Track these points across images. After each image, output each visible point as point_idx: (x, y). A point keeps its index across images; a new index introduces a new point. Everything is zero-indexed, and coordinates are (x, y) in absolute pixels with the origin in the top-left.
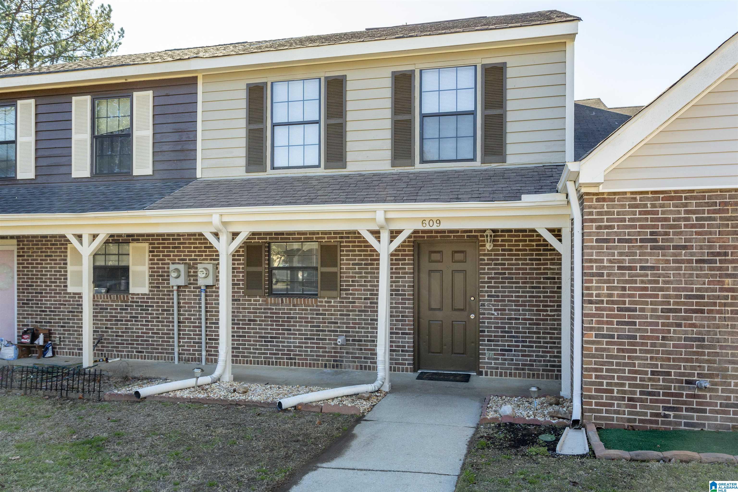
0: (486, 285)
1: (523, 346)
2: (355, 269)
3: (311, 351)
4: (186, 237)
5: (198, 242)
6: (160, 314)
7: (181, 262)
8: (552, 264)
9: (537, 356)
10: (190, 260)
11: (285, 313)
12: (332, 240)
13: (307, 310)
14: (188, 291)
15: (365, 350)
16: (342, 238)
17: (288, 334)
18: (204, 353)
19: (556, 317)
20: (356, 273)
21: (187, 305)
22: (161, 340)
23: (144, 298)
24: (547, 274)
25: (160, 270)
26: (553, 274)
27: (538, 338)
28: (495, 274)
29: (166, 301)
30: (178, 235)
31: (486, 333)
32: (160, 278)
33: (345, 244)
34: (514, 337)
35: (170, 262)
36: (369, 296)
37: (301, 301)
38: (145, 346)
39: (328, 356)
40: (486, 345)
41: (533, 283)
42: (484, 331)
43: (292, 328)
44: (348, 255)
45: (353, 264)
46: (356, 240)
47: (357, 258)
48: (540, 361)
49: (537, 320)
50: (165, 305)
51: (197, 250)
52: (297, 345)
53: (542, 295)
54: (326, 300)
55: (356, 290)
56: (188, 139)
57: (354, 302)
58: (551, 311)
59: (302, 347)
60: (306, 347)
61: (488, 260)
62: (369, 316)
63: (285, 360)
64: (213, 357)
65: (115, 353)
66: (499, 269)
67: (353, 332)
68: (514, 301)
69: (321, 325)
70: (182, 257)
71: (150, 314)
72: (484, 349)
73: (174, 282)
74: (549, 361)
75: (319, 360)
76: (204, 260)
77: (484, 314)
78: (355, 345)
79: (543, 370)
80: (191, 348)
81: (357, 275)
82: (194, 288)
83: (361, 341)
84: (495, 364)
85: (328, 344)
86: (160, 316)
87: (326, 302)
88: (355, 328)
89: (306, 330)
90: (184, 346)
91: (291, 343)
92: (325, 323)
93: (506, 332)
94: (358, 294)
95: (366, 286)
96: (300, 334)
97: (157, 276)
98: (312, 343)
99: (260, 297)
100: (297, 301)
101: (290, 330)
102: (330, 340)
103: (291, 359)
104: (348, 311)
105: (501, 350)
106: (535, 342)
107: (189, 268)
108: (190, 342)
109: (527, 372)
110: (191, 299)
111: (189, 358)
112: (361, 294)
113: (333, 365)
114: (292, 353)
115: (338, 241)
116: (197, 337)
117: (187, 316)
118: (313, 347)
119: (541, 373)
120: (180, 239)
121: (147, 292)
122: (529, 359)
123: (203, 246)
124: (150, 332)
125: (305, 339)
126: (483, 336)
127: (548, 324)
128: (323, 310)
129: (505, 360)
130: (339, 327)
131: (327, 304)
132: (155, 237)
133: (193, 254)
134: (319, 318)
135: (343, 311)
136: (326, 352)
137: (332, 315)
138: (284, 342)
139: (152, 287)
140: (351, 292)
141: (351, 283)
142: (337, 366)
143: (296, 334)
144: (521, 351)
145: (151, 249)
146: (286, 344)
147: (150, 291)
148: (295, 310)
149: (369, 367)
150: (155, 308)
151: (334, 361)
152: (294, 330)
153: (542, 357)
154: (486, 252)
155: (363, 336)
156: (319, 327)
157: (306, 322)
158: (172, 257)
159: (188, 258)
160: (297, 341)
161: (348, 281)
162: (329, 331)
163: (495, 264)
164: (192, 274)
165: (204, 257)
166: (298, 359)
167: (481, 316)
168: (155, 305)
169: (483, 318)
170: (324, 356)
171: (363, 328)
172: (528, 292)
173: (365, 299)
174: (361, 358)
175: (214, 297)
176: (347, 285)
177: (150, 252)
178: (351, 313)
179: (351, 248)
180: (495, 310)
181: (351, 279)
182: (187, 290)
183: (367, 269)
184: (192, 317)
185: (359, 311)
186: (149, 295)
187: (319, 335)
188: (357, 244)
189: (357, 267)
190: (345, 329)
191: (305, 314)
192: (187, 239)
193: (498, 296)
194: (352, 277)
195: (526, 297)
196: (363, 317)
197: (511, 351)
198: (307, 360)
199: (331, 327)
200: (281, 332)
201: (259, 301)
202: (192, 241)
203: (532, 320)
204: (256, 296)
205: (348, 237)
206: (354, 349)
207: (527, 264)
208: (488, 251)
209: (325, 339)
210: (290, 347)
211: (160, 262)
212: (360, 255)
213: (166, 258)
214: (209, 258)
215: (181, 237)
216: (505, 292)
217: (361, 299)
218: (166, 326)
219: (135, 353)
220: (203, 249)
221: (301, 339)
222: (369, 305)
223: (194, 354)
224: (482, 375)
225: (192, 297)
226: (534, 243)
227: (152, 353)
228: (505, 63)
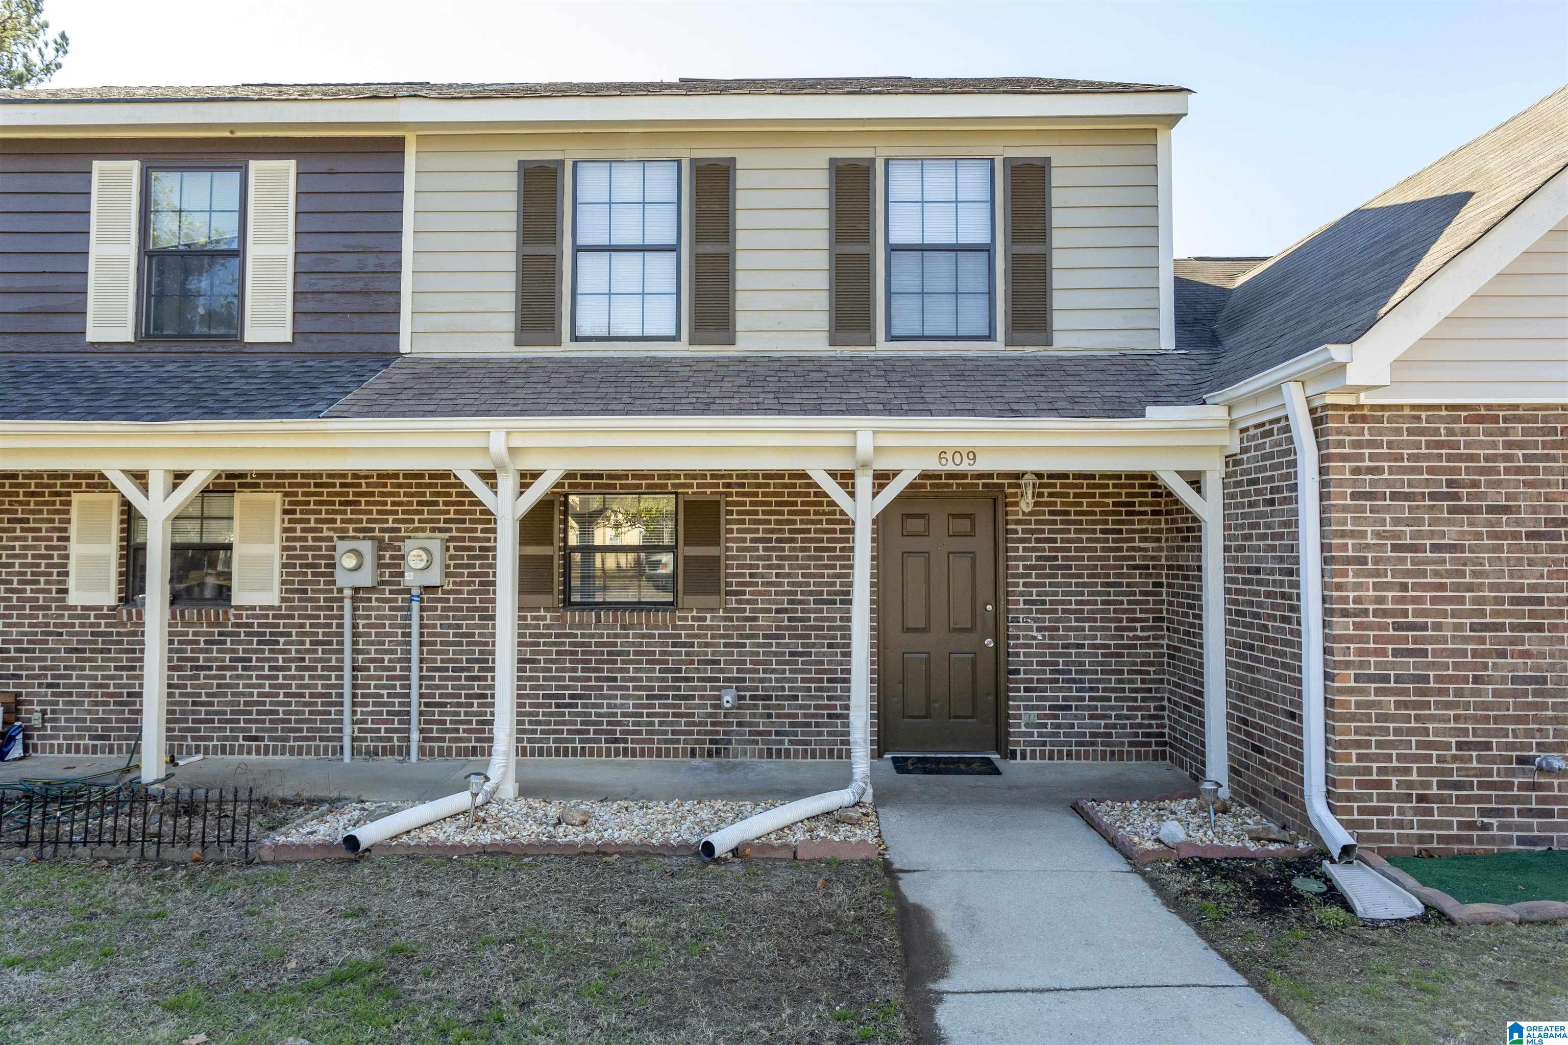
0: (1021, 581)
1: (1092, 699)
2: (757, 549)
3: (661, 724)
4: (375, 480)
5: (402, 491)
6: (307, 651)
7: (361, 535)
8: (1143, 540)
9: (1118, 717)
10: (382, 530)
11: (604, 644)
12: (709, 491)
13: (652, 636)
14: (377, 600)
15: (778, 716)
16: (729, 485)
17: (610, 688)
18: (415, 736)
19: (1151, 641)
20: (759, 558)
21: (373, 631)
22: (307, 709)
23: (267, 617)
24: (1133, 558)
25: (310, 553)
26: (1144, 558)
27: (1119, 681)
28: (1038, 558)
29: (322, 621)
30: (356, 476)
31: (1022, 676)
32: (309, 571)
33: (735, 499)
34: (1074, 681)
35: (335, 535)
36: (786, 606)
37: (639, 618)
38: (267, 725)
39: (699, 733)
40: (1021, 699)
41: (1107, 576)
42: (1017, 672)
43: (619, 675)
44: (742, 522)
45: (753, 540)
46: (760, 490)
47: (761, 527)
48: (1124, 727)
49: (1117, 646)
50: (320, 631)
51: (400, 508)
52: (631, 710)
53: (1125, 599)
54: (694, 614)
55: (760, 593)
56: (378, 269)
57: (755, 619)
58: (1143, 629)
59: (640, 715)
60: (649, 715)
61: (1024, 531)
62: (787, 645)
63: (603, 745)
64: (436, 744)
65: (190, 742)
66: (1044, 550)
67: (752, 680)
68: (1074, 612)
69: (684, 667)
70: (364, 525)
71: (282, 651)
72: (1018, 708)
73: (343, 580)
74: (1140, 726)
75: (678, 741)
76: (416, 530)
77: (1017, 637)
78: (756, 707)
79: (1131, 744)
80: (383, 727)
81: (761, 563)
82: (391, 592)
83: (769, 698)
84: (1040, 735)
85: (699, 706)
86: (307, 657)
87: (694, 619)
88: (757, 671)
89: (649, 679)
90: (364, 722)
91: (615, 706)
92: (692, 662)
93: (1059, 672)
94: (763, 602)
95: (780, 584)
96: (635, 688)
97: (301, 566)
98: (662, 706)
99: (547, 609)
100: (631, 617)
101: (615, 679)
102: (702, 697)
103: (616, 741)
104: (741, 636)
105: (1052, 708)
106: (1114, 690)
107: (380, 548)
108: (381, 713)
109: (1100, 748)
110: (384, 617)
111: (376, 747)
112: (769, 602)
113: (710, 750)
114: (619, 728)
115: (721, 493)
116: (396, 700)
117: (373, 655)
118: (666, 715)
119: (1126, 748)
120: (359, 485)
121: (276, 603)
122: (1103, 722)
123: (415, 500)
124: (282, 691)
125: (649, 697)
126: (1016, 681)
127: (1137, 655)
128: (687, 636)
129: (1059, 726)
130: (722, 671)
131: (696, 624)
132: (299, 480)
133: (391, 518)
134: (680, 654)
135: (731, 637)
136: (694, 724)
137: (707, 645)
138: (601, 706)
139: (287, 591)
140: (747, 597)
141: (748, 579)
142: (718, 752)
143: (627, 688)
144: (1089, 708)
145: (286, 507)
146: (605, 710)
147: (283, 600)
148: (627, 636)
149: (787, 751)
150: (294, 638)
151: (712, 742)
152: (623, 679)
153: (1128, 717)
154: (1020, 517)
155: (774, 689)
156: (679, 671)
157: (649, 662)
158: (338, 525)
159: (377, 526)
160: (631, 702)
161: (743, 575)
162: (701, 679)
163: (1038, 540)
164: (387, 561)
165: (417, 525)
166: (633, 741)
167: (1012, 642)
168: (294, 631)
169: (1016, 646)
170: (691, 733)
171: (774, 671)
172: (1099, 594)
173: (778, 611)
174: (769, 733)
175: (439, 612)
176: (739, 584)
177: (285, 512)
178: (748, 641)
179: (748, 508)
180: (1039, 629)
181: (748, 571)
182: (374, 596)
183: (783, 549)
184: (386, 657)
185: (766, 636)
186: (280, 608)
187: (679, 688)
188: (760, 499)
189: (761, 546)
190: (735, 675)
191: (648, 645)
192: (377, 485)
193: (1043, 603)
194: (751, 566)
195: (1095, 603)
196: (774, 649)
197: (1069, 708)
198: (651, 741)
199: (705, 671)
200: (593, 683)
201: (544, 618)
202: (389, 489)
203: (1108, 646)
204: (538, 609)
205: (742, 485)
206: (753, 716)
207: (1097, 540)
208: (1024, 513)
209: (693, 697)
210: (615, 715)
211: (310, 535)
212: (768, 522)
213: (325, 526)
214: (428, 526)
215: (363, 481)
216: (1056, 594)
217: (769, 611)
218: (321, 677)
219: (241, 742)
220: (415, 507)
221: (640, 697)
222: (786, 623)
223: (390, 739)
224: (1015, 758)
225: (387, 612)
226: (1110, 501)
227: (287, 739)
228: (1048, 159)
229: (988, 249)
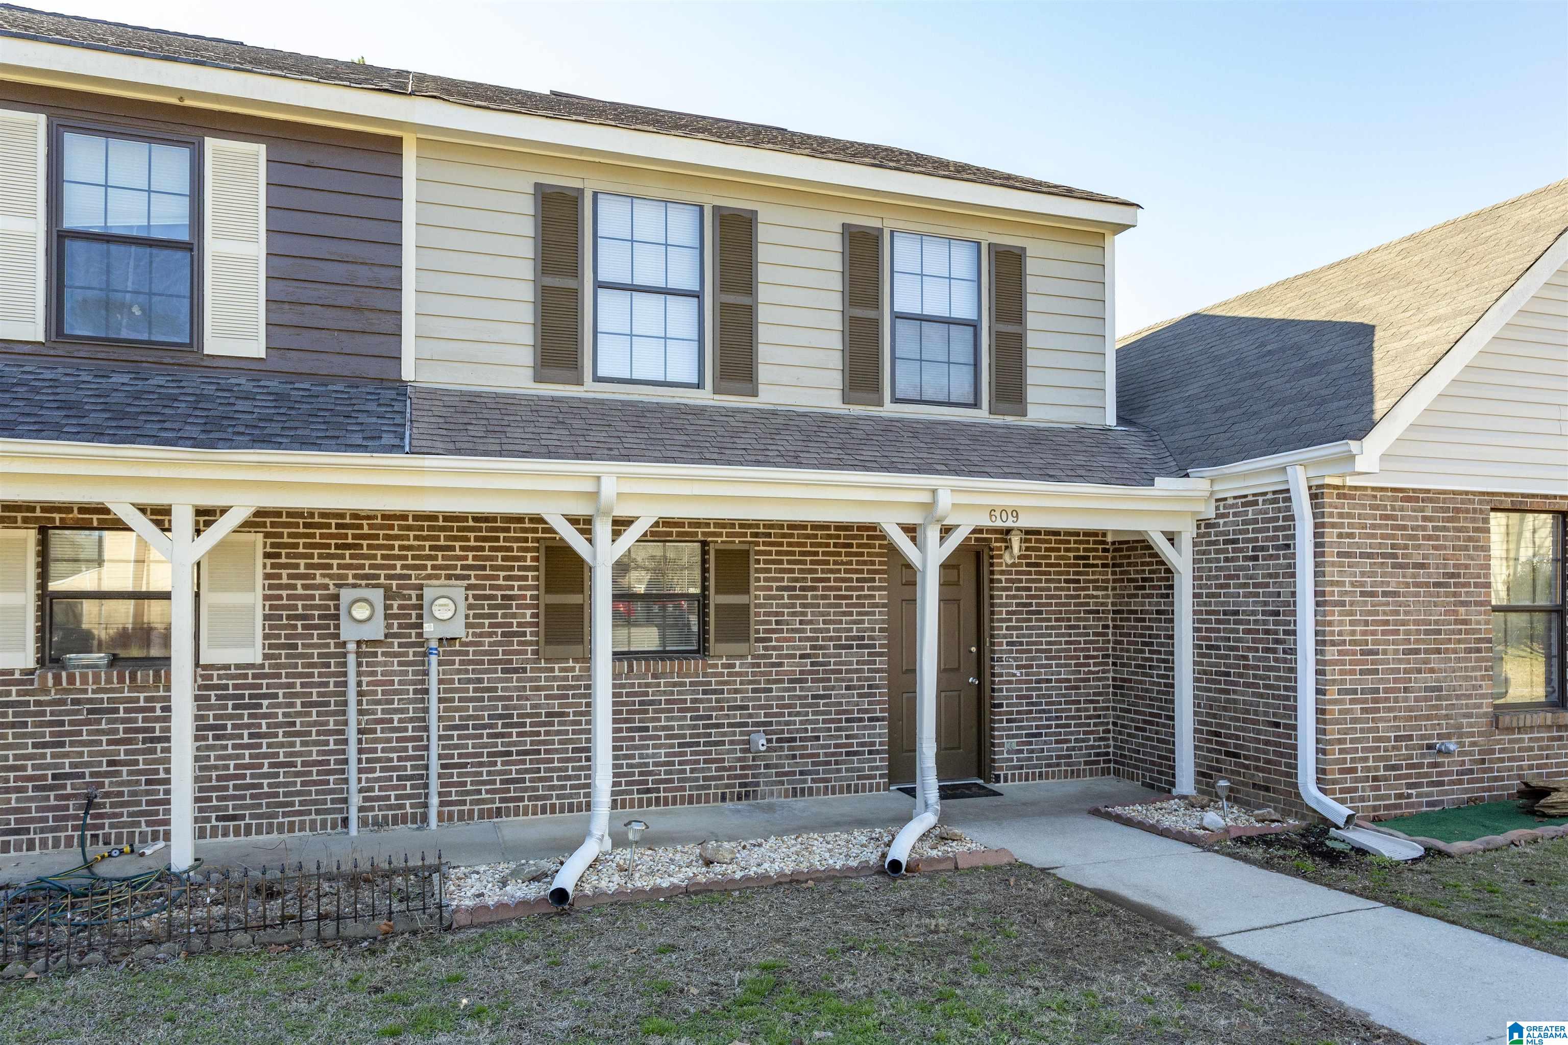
0: (1004, 625)
1: (1057, 726)
2: (782, 598)
3: (692, 771)
4: (379, 521)
5: (412, 534)
6: (299, 714)
7: (364, 582)
8: (1096, 588)
9: (1076, 740)
10: (388, 577)
11: (635, 694)
12: (737, 540)
13: (683, 684)
14: (384, 654)
15: (802, 756)
16: (756, 535)
17: (642, 738)
18: (434, 801)
19: (1101, 675)
20: (785, 606)
21: (379, 689)
22: (299, 780)
23: (245, 676)
24: (1088, 604)
25: (300, 603)
26: (1096, 604)
27: (1078, 710)
28: (1018, 605)
29: (316, 679)
30: (355, 515)
31: (1005, 709)
32: (299, 623)
33: (762, 548)
34: (1044, 711)
35: (331, 583)
36: (808, 651)
37: (672, 667)
38: (248, 801)
39: (729, 777)
40: (1004, 729)
41: (1069, 620)
42: (1001, 705)
43: (650, 725)
44: (768, 571)
45: (779, 589)
46: (785, 540)
47: (786, 576)
48: (1080, 749)
49: (1076, 680)
50: (314, 691)
51: (410, 553)
52: (663, 759)
53: (1082, 639)
54: (724, 661)
55: (786, 640)
57: (780, 665)
58: (1095, 665)
59: (672, 763)
60: (680, 763)
61: (1007, 581)
62: (809, 689)
63: (636, 796)
64: (456, 808)
65: (144, 828)
66: (1022, 598)
67: (778, 723)
68: (1045, 651)
69: (714, 714)
70: (367, 571)
71: (265, 716)
72: (1001, 737)
73: (349, 632)
74: (1093, 747)
75: (709, 787)
76: (429, 577)
77: (1001, 675)
78: (782, 748)
79: (1086, 763)
80: (392, 793)
81: (786, 610)
82: (400, 645)
83: (793, 740)
84: (1019, 760)
85: (729, 752)
86: (298, 721)
87: (724, 666)
88: (783, 715)
89: (681, 727)
90: (371, 789)
91: (648, 756)
92: (722, 709)
93: (1032, 704)
94: (788, 648)
95: (803, 631)
96: (668, 737)
97: (289, 617)
98: (693, 753)
99: (576, 660)
100: (664, 667)
101: (646, 729)
102: (732, 743)
103: (648, 791)
104: (768, 682)
105: (1027, 735)
106: (1073, 718)
107: (386, 598)
108: (390, 779)
109: (1063, 768)
110: (394, 673)
111: (385, 817)
112: (794, 648)
113: (739, 794)
114: (650, 778)
115: (750, 543)
116: (408, 764)
117: (379, 716)
118: (697, 762)
119: (1082, 767)
120: (360, 527)
121: (259, 660)
122: (1065, 746)
123: (427, 544)
124: (266, 762)
125: (680, 745)
126: (1000, 714)
127: (1091, 687)
128: (717, 683)
129: (1032, 751)
130: (750, 716)
131: (726, 671)
132: (284, 519)
133: (399, 564)
134: (710, 701)
135: (759, 682)
136: (724, 769)
137: (736, 691)
138: (632, 757)
139: (271, 646)
140: (774, 643)
141: (774, 627)
142: (747, 795)
143: (659, 738)
144: (1055, 734)
145: (268, 550)
146: (637, 761)
147: (266, 657)
148: (659, 685)
149: (811, 789)
150: (281, 700)
151: (742, 785)
152: (655, 729)
153: (1083, 741)
154: (1004, 568)
155: (798, 731)
156: (710, 717)
157: (680, 710)
158: (335, 571)
159: (382, 573)
160: (663, 751)
161: (769, 623)
162: (730, 725)
163: (1018, 589)
164: (395, 611)
165: (429, 571)
166: (665, 790)
167: (997, 679)
168: (281, 692)
169: (1000, 682)
170: (721, 778)
171: (798, 714)
172: (1063, 635)
173: (802, 656)
174: (794, 773)
175: (457, 666)
176: (766, 631)
177: (267, 555)
178: (774, 686)
179: (774, 557)
180: (1018, 667)
181: (774, 619)
182: (380, 650)
183: (806, 597)
184: (396, 717)
185: (791, 681)
186: (262, 666)
187: (710, 735)
188: (785, 548)
189: (786, 594)
190: (763, 719)
191: (679, 693)
192: (382, 527)
193: (1021, 644)
194: (777, 614)
195: (1060, 643)
196: (798, 693)
197: (1040, 735)
198: (683, 789)
199: (735, 716)
200: (625, 734)
201: (573, 669)
202: (396, 532)
203: (1069, 680)
204: (566, 660)
205: (769, 535)
206: (780, 757)
207: (1061, 589)
208: (1007, 565)
209: (723, 743)
210: (646, 765)
211: (299, 583)
212: (792, 571)
213: (318, 572)
214: (443, 572)
215: (365, 522)
216: (1030, 636)
217: (793, 656)
218: (316, 743)
219: (214, 823)
220: (427, 552)
221: (672, 746)
222: (809, 668)
223: (402, 807)
224: (999, 782)
225: (396, 668)
226: (1071, 554)
227: (275, 816)
228: (1024, 249)
229: (974, 326)
